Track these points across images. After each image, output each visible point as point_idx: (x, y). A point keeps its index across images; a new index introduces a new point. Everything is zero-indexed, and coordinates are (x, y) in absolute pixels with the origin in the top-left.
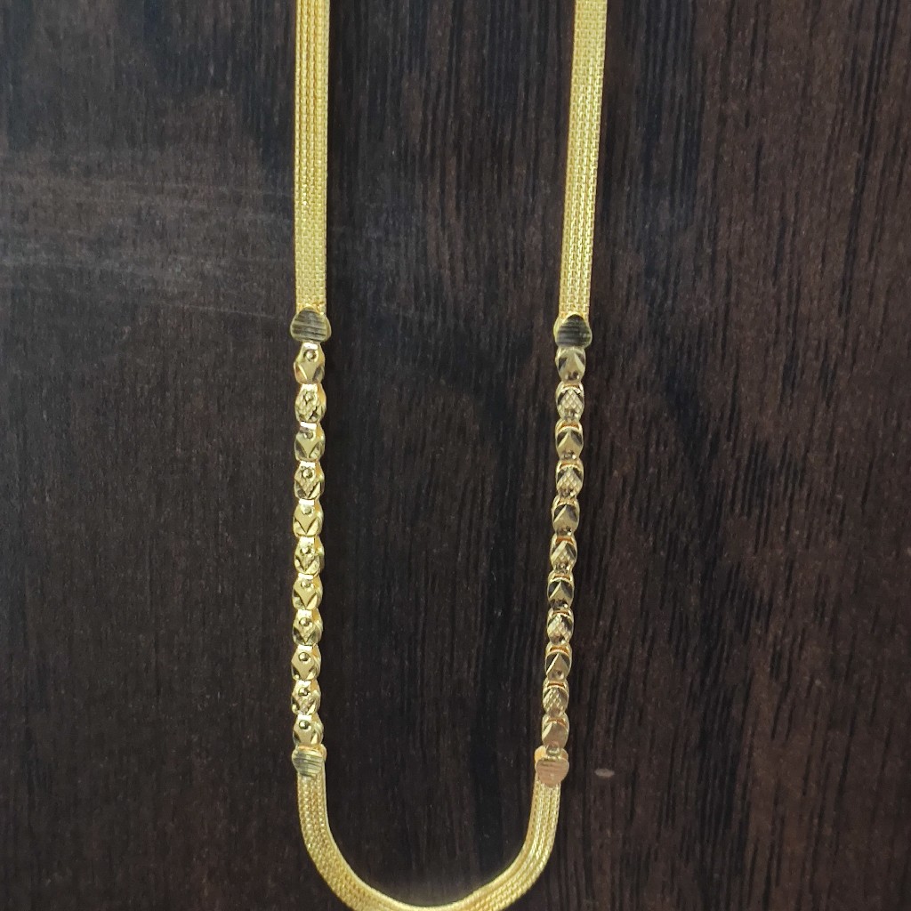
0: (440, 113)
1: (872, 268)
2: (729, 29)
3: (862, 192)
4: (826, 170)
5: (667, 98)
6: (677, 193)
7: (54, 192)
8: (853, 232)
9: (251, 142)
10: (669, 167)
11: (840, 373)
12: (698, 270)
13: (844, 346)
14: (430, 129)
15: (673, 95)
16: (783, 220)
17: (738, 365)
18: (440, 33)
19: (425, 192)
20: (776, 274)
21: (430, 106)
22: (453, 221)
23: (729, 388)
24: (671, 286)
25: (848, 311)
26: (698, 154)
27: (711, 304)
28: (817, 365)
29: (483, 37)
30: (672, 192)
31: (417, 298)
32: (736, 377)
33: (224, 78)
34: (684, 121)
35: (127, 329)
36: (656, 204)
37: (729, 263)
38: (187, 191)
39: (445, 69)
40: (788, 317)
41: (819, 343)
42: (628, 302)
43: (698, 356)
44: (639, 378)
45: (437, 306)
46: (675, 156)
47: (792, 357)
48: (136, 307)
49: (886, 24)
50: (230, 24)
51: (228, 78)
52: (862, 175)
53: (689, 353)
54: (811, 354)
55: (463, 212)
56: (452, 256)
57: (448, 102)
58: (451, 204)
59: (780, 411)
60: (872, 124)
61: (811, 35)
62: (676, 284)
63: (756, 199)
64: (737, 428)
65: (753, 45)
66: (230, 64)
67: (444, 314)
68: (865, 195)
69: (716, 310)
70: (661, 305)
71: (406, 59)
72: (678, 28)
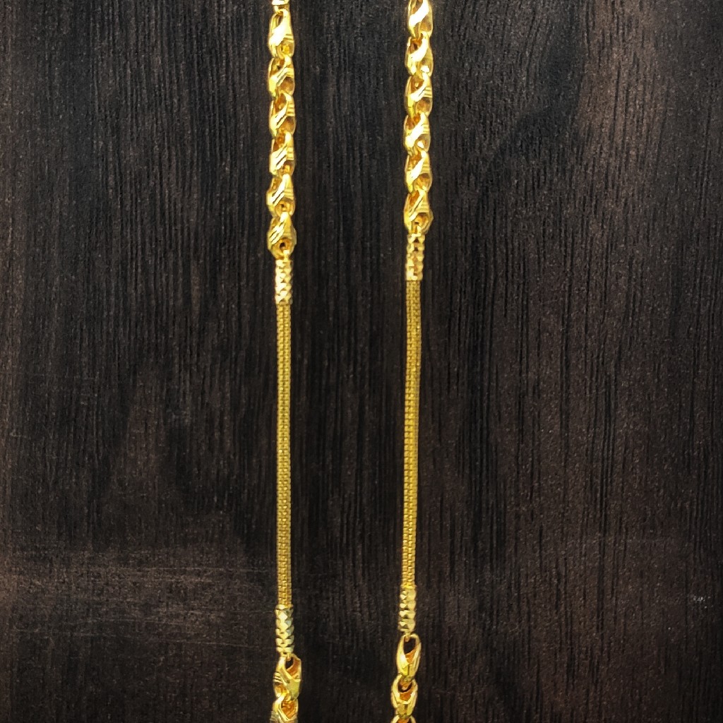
0: (351, 520)
1: (614, 602)
2: (517, 464)
3: (604, 556)
4: (581, 544)
5: (484, 505)
6: (494, 561)
7: (119, 576)
8: (601, 580)
9: (239, 541)
10: (488, 546)
11: (602, 667)
12: (510, 606)
13: (602, 650)
14: (345, 529)
15: (487, 504)
16: (559, 574)
17: (539, 665)
18: (349, 473)
19: (343, 566)
20: (557, 607)
21: (345, 515)
22: (361, 583)
23: (535, 680)
24: (494, 617)
25: (602, 628)
26: (505, 537)
27: (520, 627)
28: (587, 662)
29: (375, 474)
30: (491, 560)
31: (341, 630)
32: (538, 672)
33: (223, 504)
34: (495, 518)
35: (162, 659)
36: (482, 568)
37: (528, 602)
38: (200, 572)
39: (353, 493)
40: (567, 633)
41: (587, 648)
42: (469, 628)
43: (514, 660)
44: (479, 676)
45: (353, 636)
46: (492, 538)
47: (572, 659)
48: (168, 644)
49: (608, 459)
50: (226, 473)
51: (226, 504)
52: (603, 546)
53: (509, 658)
54: (582, 656)
55: (367, 577)
56: (361, 603)
57: (355, 512)
58: (359, 573)
59: (567, 693)
60: (606, 515)
61: (565, 466)
62: (498, 616)
63: (541, 563)
64: (542, 705)
65: (532, 473)
66: (226, 495)
67: (358, 639)
68: (606, 558)
69: (523, 630)
70: (490, 629)
71: (330, 488)
72: (487, 466)
